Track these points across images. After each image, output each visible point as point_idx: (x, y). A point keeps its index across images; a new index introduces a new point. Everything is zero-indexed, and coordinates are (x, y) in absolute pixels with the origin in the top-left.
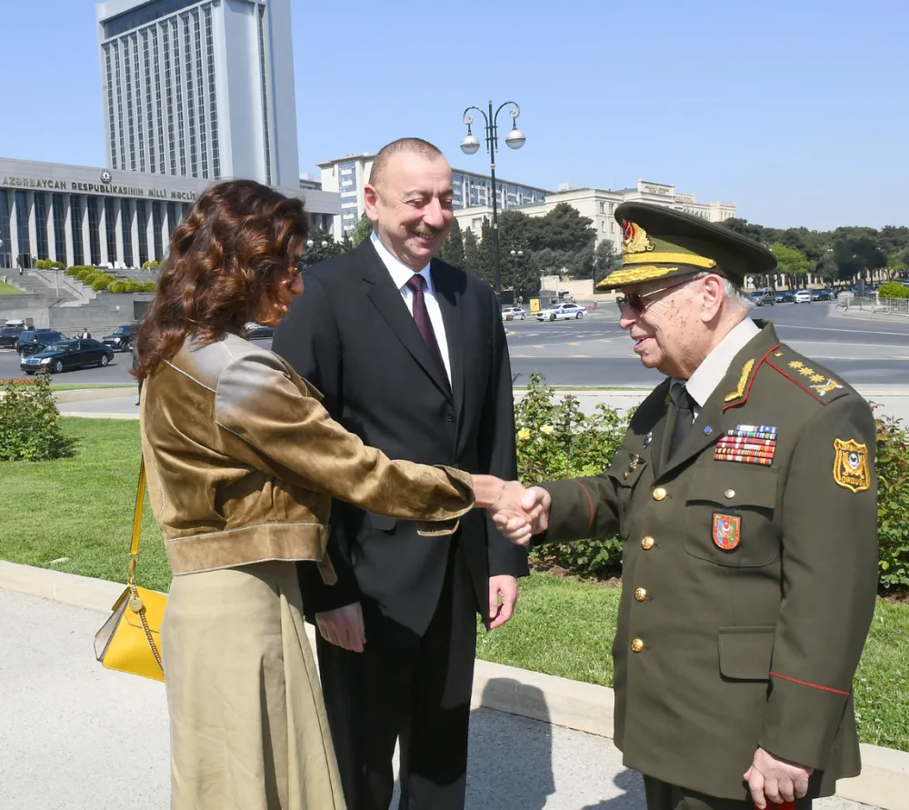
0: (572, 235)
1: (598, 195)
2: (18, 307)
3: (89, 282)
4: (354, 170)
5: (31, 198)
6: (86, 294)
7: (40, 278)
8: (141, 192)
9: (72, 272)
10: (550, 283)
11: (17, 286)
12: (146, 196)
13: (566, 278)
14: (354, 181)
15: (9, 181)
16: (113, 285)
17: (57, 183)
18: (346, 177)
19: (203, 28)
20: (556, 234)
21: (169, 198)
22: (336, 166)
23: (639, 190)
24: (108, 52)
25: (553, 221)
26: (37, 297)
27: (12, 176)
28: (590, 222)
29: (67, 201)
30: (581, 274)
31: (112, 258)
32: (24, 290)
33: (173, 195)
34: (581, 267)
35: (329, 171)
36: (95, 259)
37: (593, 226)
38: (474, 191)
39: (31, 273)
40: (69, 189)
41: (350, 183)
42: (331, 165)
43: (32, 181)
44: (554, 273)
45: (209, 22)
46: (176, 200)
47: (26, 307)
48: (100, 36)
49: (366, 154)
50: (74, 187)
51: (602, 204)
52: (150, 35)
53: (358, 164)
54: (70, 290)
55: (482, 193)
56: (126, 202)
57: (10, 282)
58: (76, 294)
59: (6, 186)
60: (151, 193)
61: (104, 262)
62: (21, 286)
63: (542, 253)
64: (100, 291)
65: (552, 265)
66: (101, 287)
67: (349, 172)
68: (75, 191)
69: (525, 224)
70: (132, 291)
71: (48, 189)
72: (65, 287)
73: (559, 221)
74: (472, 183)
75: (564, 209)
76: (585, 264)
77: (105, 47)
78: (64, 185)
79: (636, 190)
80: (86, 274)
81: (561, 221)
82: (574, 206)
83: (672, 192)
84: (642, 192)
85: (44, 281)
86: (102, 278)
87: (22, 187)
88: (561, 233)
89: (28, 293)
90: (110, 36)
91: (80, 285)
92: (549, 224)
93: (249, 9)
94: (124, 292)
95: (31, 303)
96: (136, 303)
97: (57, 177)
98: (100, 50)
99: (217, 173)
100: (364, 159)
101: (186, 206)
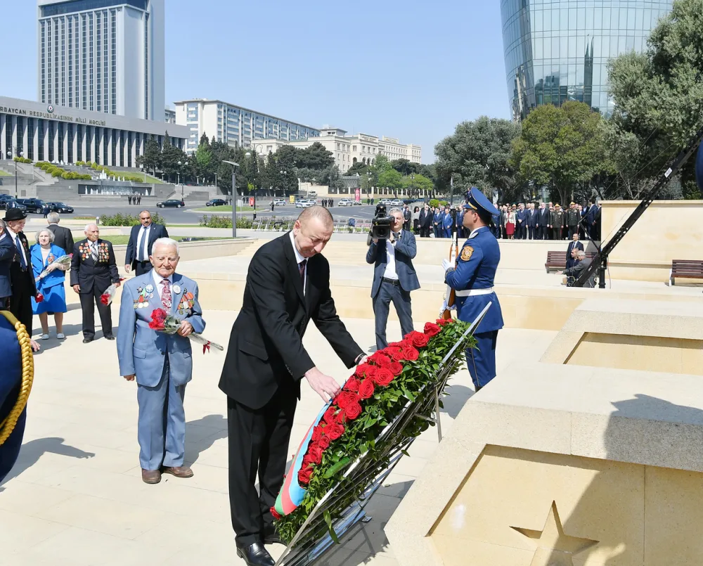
0: (321, 160)
1: (337, 139)
3: (49, 172)
4: (197, 108)
5: (4, 118)
7: (17, 167)
8: (71, 119)
9: (38, 165)
10: (304, 186)
11: (6, 171)
12: (74, 121)
13: (314, 184)
14: (197, 115)
16: (64, 174)
17: (20, 111)
18: (192, 112)
19: (109, 22)
20: (312, 159)
21: (88, 123)
22: (186, 105)
23: (359, 138)
24: (43, 26)
25: (311, 152)
28: (332, 154)
29: (26, 122)
30: (323, 183)
31: (61, 158)
32: (10, 173)
33: (90, 122)
34: (322, 179)
35: (182, 107)
36: (51, 158)
37: (333, 156)
38: (271, 127)
39: (11, 164)
40: (28, 115)
41: (194, 116)
42: (182, 104)
43: (5, 109)
44: (308, 181)
45: (114, 19)
46: (92, 124)
48: (38, 15)
49: (205, 100)
50: (31, 114)
51: (339, 145)
52: (74, 20)
53: (199, 105)
54: (38, 176)
55: (276, 128)
56: (61, 124)
57: (1, 168)
60: (77, 120)
61: (56, 160)
62: (9, 171)
63: (302, 169)
64: (57, 178)
65: (308, 176)
66: (58, 175)
67: (194, 109)
68: (31, 116)
69: (295, 153)
70: (76, 179)
71: (15, 114)
72: (35, 174)
73: (314, 152)
74: (270, 121)
75: (318, 146)
76: (325, 178)
77: (42, 22)
78: (24, 112)
79: (357, 138)
80: (47, 167)
81: (316, 152)
82: (323, 144)
83: (377, 141)
84: (361, 140)
85: (20, 169)
86: (57, 170)
88: (315, 159)
90: (45, 16)
91: (43, 173)
92: (308, 153)
93: (140, 15)
94: (72, 179)
96: (79, 186)
97: (21, 107)
98: (38, 23)
99: (114, 107)
100: (204, 103)
101: (98, 129)
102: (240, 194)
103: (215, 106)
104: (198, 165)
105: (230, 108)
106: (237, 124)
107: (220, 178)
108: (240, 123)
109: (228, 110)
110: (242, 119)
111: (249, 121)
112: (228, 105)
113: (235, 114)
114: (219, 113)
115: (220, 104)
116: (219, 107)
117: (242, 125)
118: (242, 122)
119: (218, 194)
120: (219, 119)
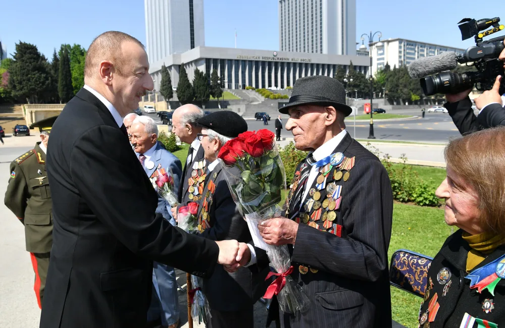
3: (263, 95)
4: (384, 46)
5: (247, 63)
6: (262, 99)
7: (247, 93)
8: (288, 59)
9: (258, 91)
11: (238, 96)
12: (290, 61)
13: (476, 92)
14: (384, 51)
15: (239, 57)
16: (271, 96)
17: (256, 57)
21: (299, 61)
24: (282, 4)
26: (244, 100)
27: (240, 55)
29: (260, 64)
31: (276, 85)
32: (240, 98)
33: (301, 60)
36: (263, 86)
39: (244, 91)
40: (261, 59)
41: (382, 52)
43: (247, 57)
46: (302, 62)
47: (239, 104)
50: (263, 59)
53: (386, 43)
54: (256, 98)
56: (282, 64)
57: (236, 95)
58: (259, 99)
59: (238, 59)
60: (292, 60)
62: (239, 96)
64: (267, 99)
66: (268, 97)
70: (278, 98)
71: (253, 59)
74: (430, 48)
78: (259, 58)
80: (263, 92)
86: (267, 93)
87: (244, 59)
91: (260, 96)
94: (275, 99)
96: (279, 103)
97: (257, 55)
98: (279, 3)
99: (321, 50)
100: (389, 42)
101: (306, 65)
102: (405, 104)
103: (397, 42)
104: (375, 84)
105: (409, 43)
106: (414, 54)
107: (387, 92)
108: (416, 53)
109: (407, 45)
110: (418, 50)
111: (423, 51)
112: (407, 41)
113: (412, 47)
114: (400, 47)
115: (400, 41)
116: (400, 43)
117: (418, 54)
118: (418, 52)
119: (385, 104)
120: (400, 52)
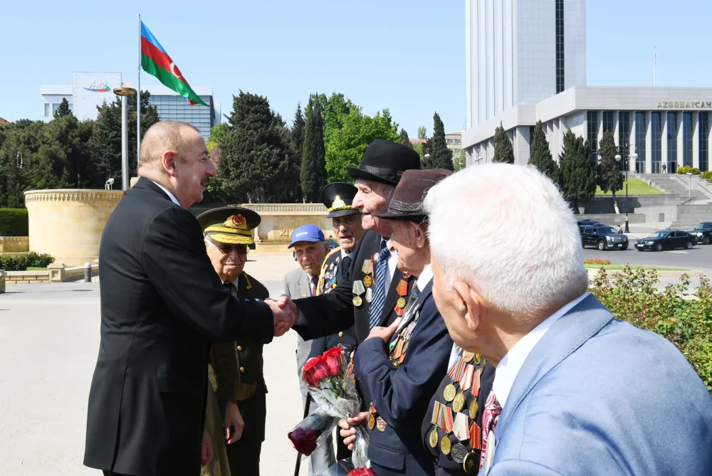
2: (655, 204)
5: (682, 117)
7: (679, 181)
9: (706, 177)
11: (658, 187)
15: (663, 105)
17: (703, 103)
26: (673, 196)
27: (666, 101)
32: (663, 191)
39: (673, 177)
43: (682, 104)
47: (662, 204)
54: (703, 191)
57: (653, 184)
58: (707, 194)
59: (660, 109)
62: (662, 187)
71: (695, 109)
72: (699, 188)
85: (682, 183)
87: (674, 109)
89: (667, 193)
95: (667, 201)
97: (704, 99)
